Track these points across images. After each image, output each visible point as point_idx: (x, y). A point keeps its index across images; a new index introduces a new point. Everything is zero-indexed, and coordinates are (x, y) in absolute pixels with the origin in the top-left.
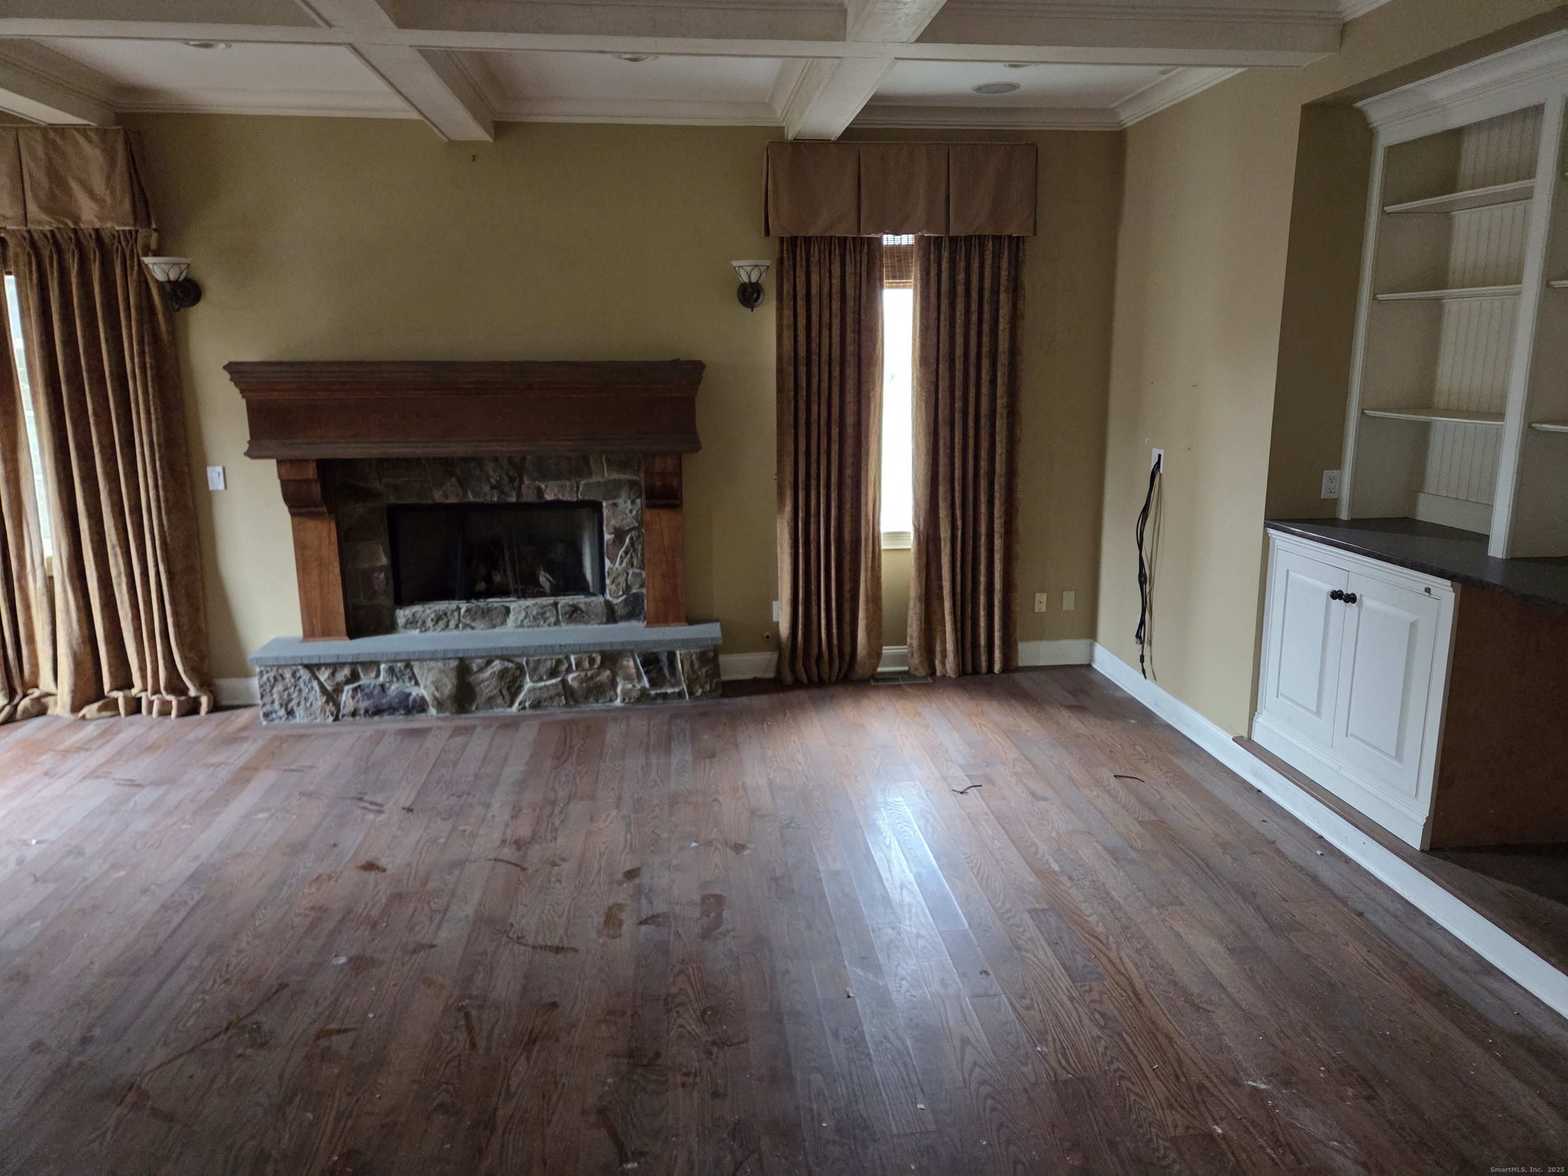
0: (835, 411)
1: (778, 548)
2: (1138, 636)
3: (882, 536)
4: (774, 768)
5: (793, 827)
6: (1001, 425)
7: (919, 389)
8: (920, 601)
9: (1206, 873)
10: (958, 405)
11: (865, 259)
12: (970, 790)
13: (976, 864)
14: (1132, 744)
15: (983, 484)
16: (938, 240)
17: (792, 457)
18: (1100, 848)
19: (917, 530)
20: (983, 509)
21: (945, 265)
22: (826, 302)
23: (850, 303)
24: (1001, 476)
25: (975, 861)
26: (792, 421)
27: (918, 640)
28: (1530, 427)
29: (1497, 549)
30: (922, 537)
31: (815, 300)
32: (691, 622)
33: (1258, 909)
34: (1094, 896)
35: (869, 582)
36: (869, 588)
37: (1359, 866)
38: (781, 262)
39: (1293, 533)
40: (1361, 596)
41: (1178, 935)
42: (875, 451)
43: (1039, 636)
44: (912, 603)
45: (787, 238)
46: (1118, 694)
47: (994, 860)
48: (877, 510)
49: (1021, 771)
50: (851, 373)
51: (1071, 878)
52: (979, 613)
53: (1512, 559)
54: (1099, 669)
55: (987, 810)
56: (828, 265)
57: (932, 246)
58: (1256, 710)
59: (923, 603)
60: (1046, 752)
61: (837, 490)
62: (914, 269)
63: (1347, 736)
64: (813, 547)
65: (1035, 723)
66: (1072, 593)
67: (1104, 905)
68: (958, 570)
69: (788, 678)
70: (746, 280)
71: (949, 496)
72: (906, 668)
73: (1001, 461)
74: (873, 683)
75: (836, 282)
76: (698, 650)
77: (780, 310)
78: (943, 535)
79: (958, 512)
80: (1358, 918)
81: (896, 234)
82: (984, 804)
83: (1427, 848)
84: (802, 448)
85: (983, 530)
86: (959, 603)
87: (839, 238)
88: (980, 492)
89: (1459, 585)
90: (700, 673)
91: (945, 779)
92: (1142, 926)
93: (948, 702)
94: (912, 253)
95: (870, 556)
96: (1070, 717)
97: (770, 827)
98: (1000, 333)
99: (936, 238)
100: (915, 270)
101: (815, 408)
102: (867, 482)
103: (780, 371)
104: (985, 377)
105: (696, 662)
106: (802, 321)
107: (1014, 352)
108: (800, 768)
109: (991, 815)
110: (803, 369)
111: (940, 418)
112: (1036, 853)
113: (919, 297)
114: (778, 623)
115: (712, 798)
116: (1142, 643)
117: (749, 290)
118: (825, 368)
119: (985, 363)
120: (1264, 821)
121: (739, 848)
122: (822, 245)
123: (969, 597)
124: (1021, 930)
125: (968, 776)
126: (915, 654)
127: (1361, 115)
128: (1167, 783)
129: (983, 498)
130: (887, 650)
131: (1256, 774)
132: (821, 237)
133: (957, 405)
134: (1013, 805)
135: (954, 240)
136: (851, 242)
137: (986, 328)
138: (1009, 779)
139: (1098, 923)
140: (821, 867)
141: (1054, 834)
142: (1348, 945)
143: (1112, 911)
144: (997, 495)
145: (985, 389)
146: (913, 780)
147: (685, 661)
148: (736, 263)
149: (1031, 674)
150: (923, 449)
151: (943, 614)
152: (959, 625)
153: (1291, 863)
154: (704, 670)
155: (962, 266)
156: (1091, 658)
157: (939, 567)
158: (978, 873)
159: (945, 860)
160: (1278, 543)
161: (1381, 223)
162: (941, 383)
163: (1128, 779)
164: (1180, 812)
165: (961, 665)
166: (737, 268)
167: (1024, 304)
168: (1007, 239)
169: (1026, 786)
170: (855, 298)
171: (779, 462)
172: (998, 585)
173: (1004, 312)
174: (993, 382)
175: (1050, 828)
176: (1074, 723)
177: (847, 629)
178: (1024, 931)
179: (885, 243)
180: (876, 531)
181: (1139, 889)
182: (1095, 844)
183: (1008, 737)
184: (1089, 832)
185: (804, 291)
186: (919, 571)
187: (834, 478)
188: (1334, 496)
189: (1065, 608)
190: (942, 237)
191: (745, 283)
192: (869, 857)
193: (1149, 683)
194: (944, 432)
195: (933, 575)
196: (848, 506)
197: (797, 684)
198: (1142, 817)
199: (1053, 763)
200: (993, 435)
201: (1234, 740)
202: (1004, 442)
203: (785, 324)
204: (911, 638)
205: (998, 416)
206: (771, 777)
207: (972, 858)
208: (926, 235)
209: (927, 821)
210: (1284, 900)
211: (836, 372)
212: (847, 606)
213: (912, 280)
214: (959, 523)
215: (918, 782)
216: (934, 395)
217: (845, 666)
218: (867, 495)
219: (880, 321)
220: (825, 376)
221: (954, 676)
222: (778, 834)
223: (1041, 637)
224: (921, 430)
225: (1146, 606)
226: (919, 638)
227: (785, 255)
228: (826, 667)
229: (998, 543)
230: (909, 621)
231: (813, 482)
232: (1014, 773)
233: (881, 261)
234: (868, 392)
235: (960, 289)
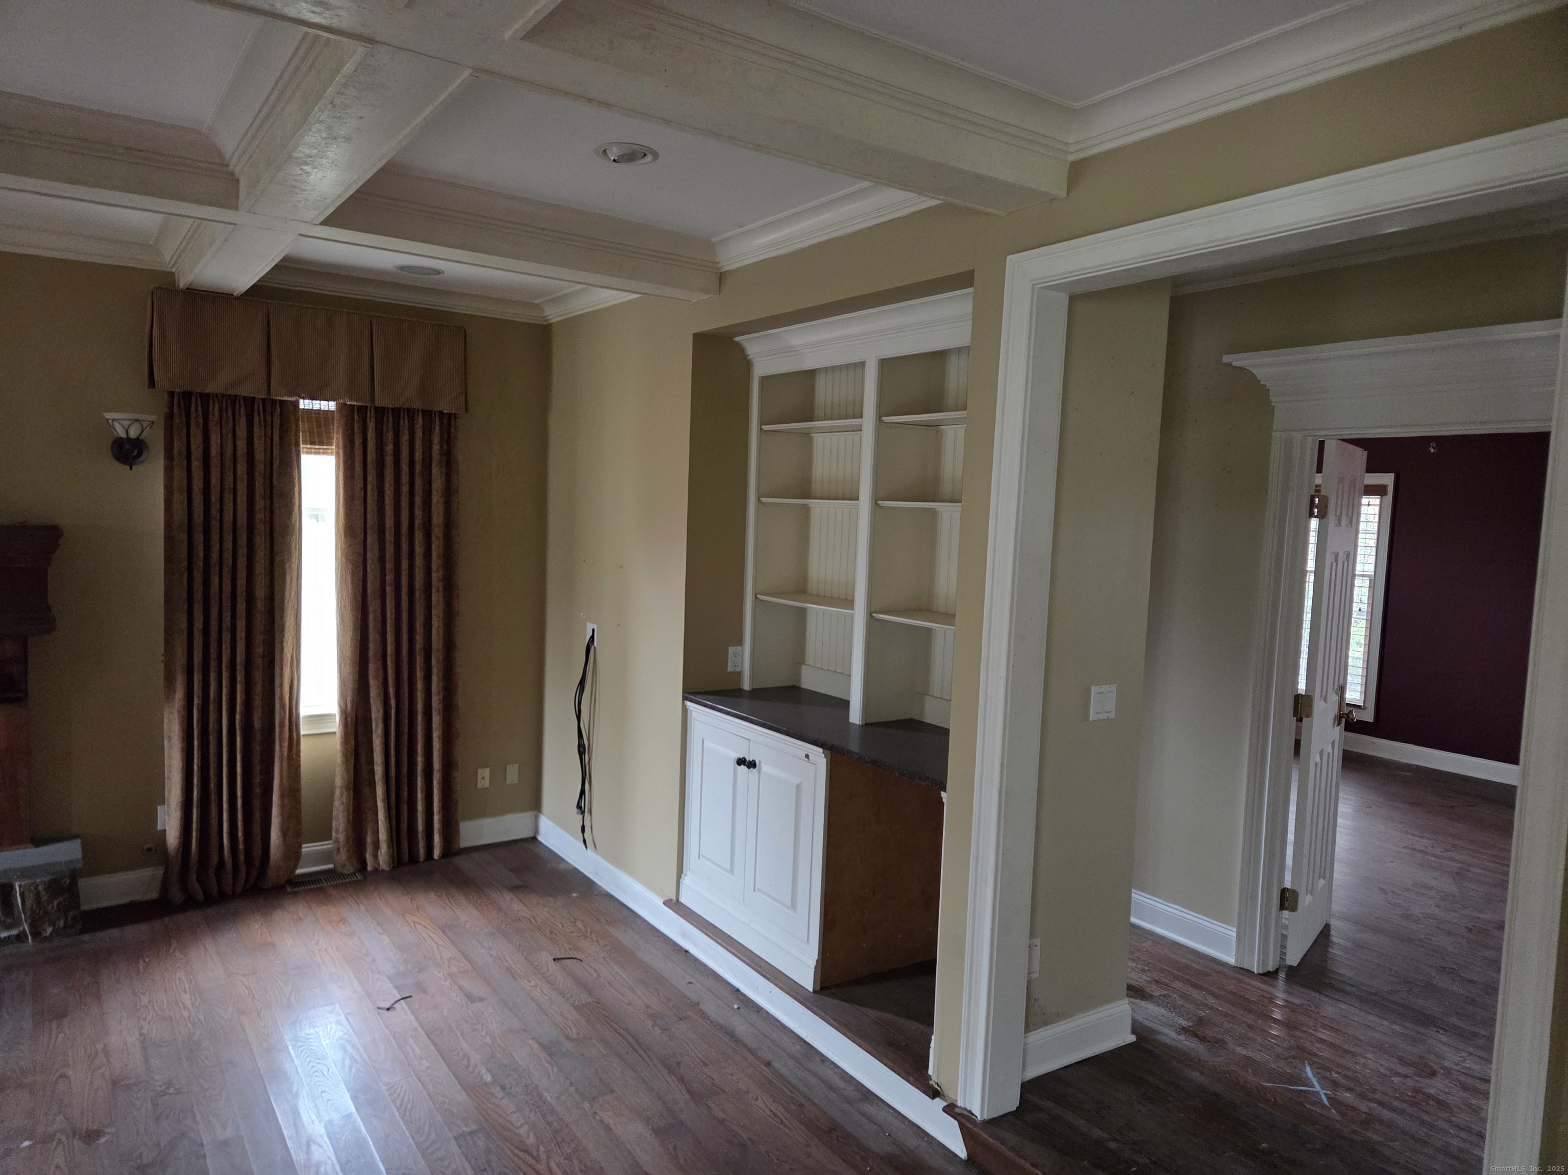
0: (241, 584)
1: (166, 742)
2: (579, 807)
3: (301, 721)
4: (149, 1018)
5: (172, 1094)
6: (437, 598)
7: (344, 560)
8: (348, 789)
9: (636, 1051)
10: (389, 578)
11: (277, 421)
12: (398, 1004)
13: (399, 1095)
14: (572, 920)
15: (419, 660)
16: (362, 410)
17: (185, 636)
18: (535, 1046)
19: (344, 712)
20: (420, 685)
21: (371, 435)
22: (229, 464)
23: (260, 467)
24: (438, 651)
25: (398, 1091)
26: (185, 595)
27: (344, 833)
28: (871, 616)
29: (855, 716)
30: (349, 719)
31: (215, 462)
32: (38, 841)
33: (682, 1080)
34: (527, 1103)
35: (285, 774)
36: (285, 780)
37: (768, 1013)
38: (170, 417)
39: (705, 706)
40: (760, 762)
41: (608, 1128)
42: (292, 627)
43: (482, 813)
44: (338, 792)
45: (179, 393)
46: (562, 866)
47: (420, 1085)
48: (295, 691)
49: (456, 970)
50: (261, 541)
51: (503, 1088)
52: (416, 797)
53: (867, 724)
54: (543, 842)
55: (416, 1025)
56: (231, 424)
57: (356, 417)
58: (682, 872)
59: (351, 792)
60: (485, 944)
61: (243, 671)
62: (335, 436)
63: (754, 890)
64: (212, 739)
65: (475, 912)
66: (517, 766)
67: (535, 1112)
68: (393, 752)
69: (177, 896)
70: (122, 434)
71: (381, 674)
72: (331, 866)
73: (438, 634)
74: (289, 889)
75: (242, 444)
76: (47, 879)
77: (169, 470)
78: (374, 715)
79: (391, 691)
80: (766, 1069)
81: (313, 398)
82: (412, 1018)
83: (818, 988)
84: (198, 625)
85: (420, 707)
86: (393, 788)
87: (244, 398)
88: (415, 667)
89: (829, 752)
90: (50, 907)
91: (369, 995)
92: (573, 1126)
93: (378, 900)
94: (333, 419)
95: (286, 744)
96: (512, 899)
97: (138, 1099)
98: (434, 506)
99: (360, 407)
100: (337, 437)
101: (215, 580)
102: (282, 661)
103: (169, 539)
104: (419, 550)
105: (43, 893)
106: (198, 485)
107: (449, 524)
108: (185, 1014)
109: (421, 1031)
110: (199, 538)
111: (369, 591)
112: (468, 1066)
113: (342, 465)
114: (164, 831)
115: (58, 1074)
116: (583, 813)
117: (127, 446)
118: (228, 538)
119: (419, 535)
120: (690, 983)
121: (91, 1136)
122: (224, 403)
123: (405, 780)
124: (446, 1163)
125: (396, 987)
126: (341, 849)
127: (740, 349)
128: (604, 958)
129: (419, 674)
130: (307, 848)
131: (684, 935)
132: (223, 395)
133: (387, 578)
134: (445, 1013)
135: (380, 412)
136: (261, 403)
137: (418, 500)
138: (443, 982)
139: (528, 1133)
140: (206, 1139)
141: (488, 1040)
142: (757, 1099)
143: (544, 1116)
144: (435, 670)
145: (419, 562)
146: (331, 1004)
147: (27, 893)
148: (108, 415)
149: (475, 855)
150: (349, 624)
151: (376, 802)
152: (394, 812)
153: (712, 1022)
154: (55, 903)
155: (390, 438)
156: (536, 830)
157: (371, 750)
158: (401, 1104)
159: (363, 1097)
160: (694, 714)
161: (760, 438)
162: (369, 555)
163: (567, 960)
164: (615, 989)
165: (395, 854)
166: (110, 421)
167: (458, 479)
168: (437, 414)
169: (461, 988)
170: (265, 461)
171: (168, 642)
172: (437, 765)
173: (438, 485)
174: (428, 555)
175: (484, 1033)
176: (515, 905)
177: (257, 829)
178: (449, 1164)
179: (301, 406)
180: (294, 715)
181: (572, 1084)
182: (531, 1042)
183: (444, 932)
184: (524, 1030)
185: (201, 450)
186: (346, 755)
187: (240, 658)
188: (738, 670)
189: (509, 782)
190: (367, 407)
191: (122, 438)
192: (270, 1113)
193: (590, 852)
194: (374, 606)
195: (363, 760)
196: (258, 689)
197: (190, 904)
198: (579, 1002)
199: (492, 956)
200: (429, 608)
201: (664, 903)
202: (441, 616)
203: (175, 486)
204: (337, 832)
205: (434, 590)
206: (145, 1031)
207: (395, 1087)
208: (349, 403)
209: (346, 1051)
210: (706, 1065)
211: (243, 541)
212: (257, 804)
213: (334, 447)
214: (393, 702)
215: (337, 1005)
216: (361, 567)
217: (255, 873)
218: (282, 676)
219: (296, 488)
220: (228, 544)
221: (387, 869)
222: (149, 1106)
223: (483, 814)
224: (348, 604)
225: (585, 776)
226: (347, 832)
227: (176, 411)
228: (229, 879)
229: (436, 720)
230: (335, 813)
231: (213, 664)
232: (450, 974)
233: (297, 425)
234: (283, 564)
235: (389, 460)
